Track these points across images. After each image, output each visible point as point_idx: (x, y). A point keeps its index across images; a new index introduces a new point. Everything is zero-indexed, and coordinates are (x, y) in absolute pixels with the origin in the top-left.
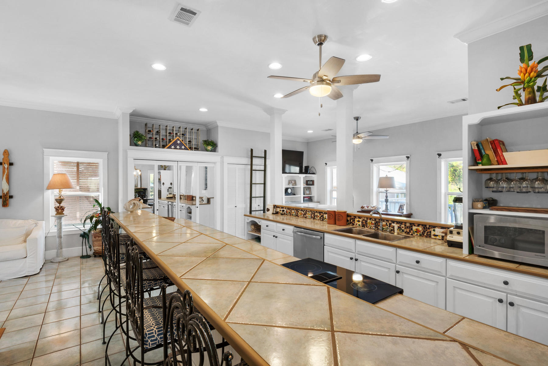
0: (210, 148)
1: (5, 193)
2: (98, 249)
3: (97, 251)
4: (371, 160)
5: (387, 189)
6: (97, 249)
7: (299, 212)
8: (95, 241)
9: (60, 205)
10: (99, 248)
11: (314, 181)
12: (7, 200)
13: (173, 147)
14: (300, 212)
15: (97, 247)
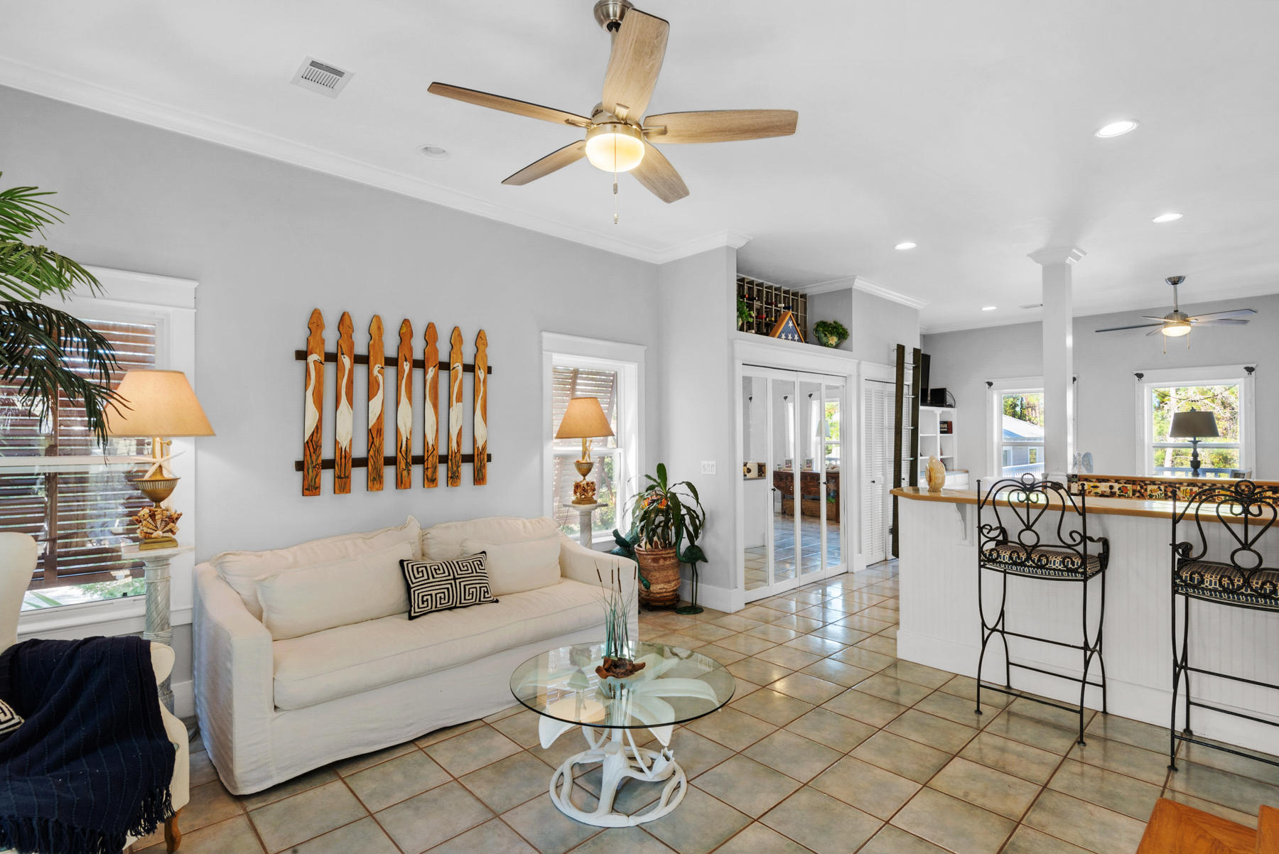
0: (833, 340)
1: (480, 448)
2: (664, 590)
3: (658, 596)
4: (1137, 375)
5: (1195, 439)
6: (659, 591)
7: (1179, 488)
8: (655, 570)
9: (584, 479)
10: (666, 587)
11: (951, 422)
12: (484, 465)
13: (783, 336)
14: (1182, 488)
15: (662, 586)
